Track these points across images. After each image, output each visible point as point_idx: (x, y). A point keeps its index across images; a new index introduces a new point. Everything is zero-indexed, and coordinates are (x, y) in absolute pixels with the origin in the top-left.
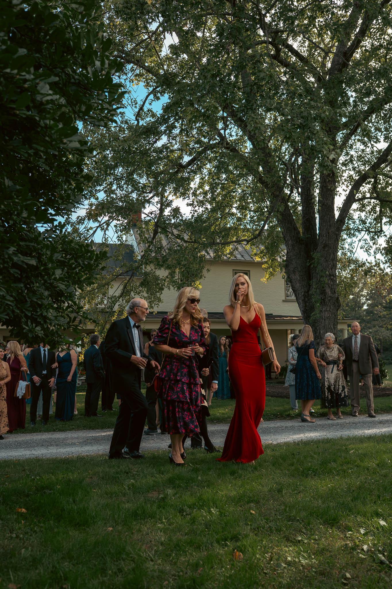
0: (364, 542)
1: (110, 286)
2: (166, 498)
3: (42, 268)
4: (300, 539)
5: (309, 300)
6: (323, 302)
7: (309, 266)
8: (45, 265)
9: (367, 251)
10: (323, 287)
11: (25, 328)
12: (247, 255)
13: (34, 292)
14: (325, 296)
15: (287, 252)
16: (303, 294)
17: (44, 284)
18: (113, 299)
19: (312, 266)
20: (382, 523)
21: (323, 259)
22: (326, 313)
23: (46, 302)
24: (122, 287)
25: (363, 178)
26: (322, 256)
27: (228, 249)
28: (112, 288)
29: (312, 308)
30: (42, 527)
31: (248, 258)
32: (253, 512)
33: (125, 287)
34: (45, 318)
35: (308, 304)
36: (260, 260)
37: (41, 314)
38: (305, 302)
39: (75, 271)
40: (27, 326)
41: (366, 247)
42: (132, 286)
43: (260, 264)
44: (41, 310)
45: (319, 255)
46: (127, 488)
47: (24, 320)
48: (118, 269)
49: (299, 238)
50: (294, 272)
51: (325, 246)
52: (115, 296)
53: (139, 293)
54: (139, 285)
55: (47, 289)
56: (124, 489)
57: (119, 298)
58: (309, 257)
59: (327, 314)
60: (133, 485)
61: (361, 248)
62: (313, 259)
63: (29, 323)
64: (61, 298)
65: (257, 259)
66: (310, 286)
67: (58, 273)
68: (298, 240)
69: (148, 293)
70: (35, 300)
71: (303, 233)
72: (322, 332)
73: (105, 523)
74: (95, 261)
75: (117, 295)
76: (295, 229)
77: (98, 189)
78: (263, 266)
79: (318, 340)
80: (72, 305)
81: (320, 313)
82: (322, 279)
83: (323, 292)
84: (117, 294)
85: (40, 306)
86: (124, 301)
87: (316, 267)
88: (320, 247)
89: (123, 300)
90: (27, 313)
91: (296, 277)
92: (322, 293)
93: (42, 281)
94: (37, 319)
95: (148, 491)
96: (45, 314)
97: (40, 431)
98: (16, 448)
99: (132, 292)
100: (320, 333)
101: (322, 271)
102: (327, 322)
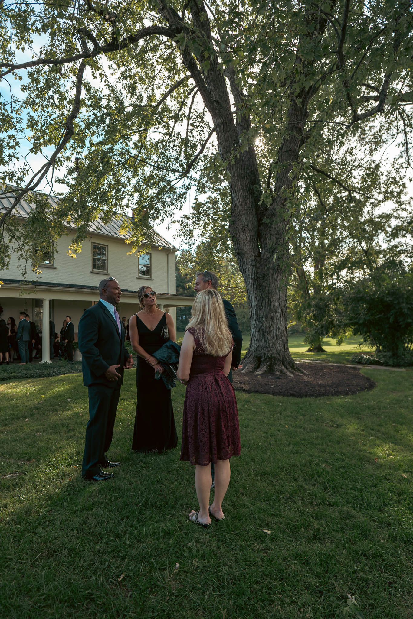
5: (261, 265)
16: (253, 258)
35: (259, 271)
38: (257, 268)
72: (276, 305)
79: (272, 314)
100: (274, 305)
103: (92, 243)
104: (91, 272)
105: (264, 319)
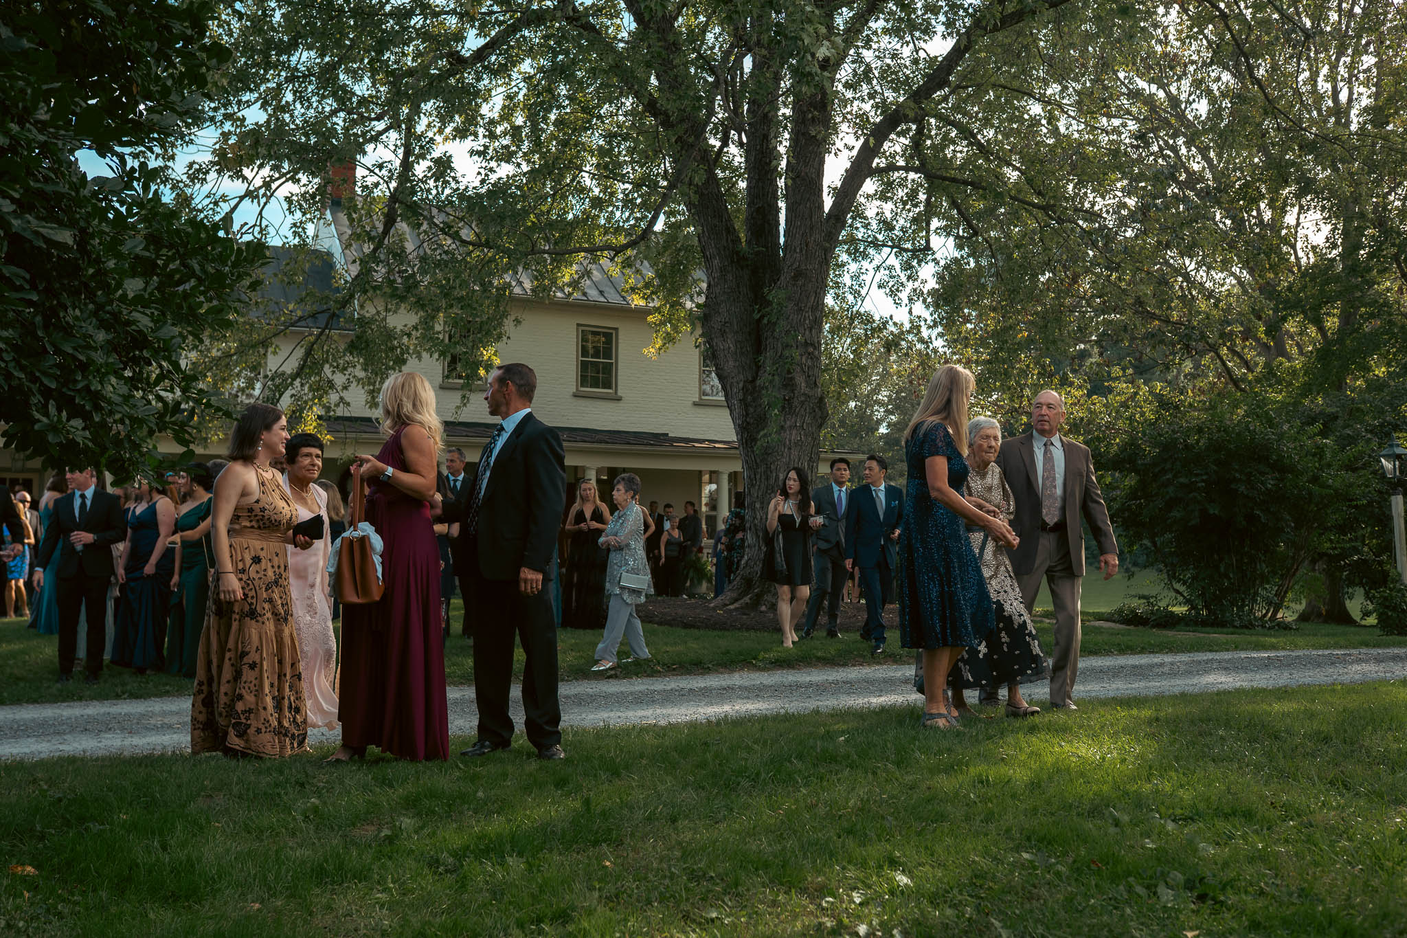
0: (860, 919)
1: (270, 350)
2: (397, 836)
3: (91, 271)
4: (714, 915)
5: (754, 400)
6: (787, 406)
7: (759, 320)
8: (98, 261)
9: (893, 293)
10: (789, 372)
11: (39, 421)
12: (612, 291)
13: (67, 331)
14: (793, 391)
15: (709, 286)
16: (741, 385)
17: (95, 314)
18: (278, 381)
19: (765, 321)
20: (903, 880)
21: (791, 305)
22: (794, 432)
23: (99, 357)
24: (300, 353)
25: (892, 120)
26: (789, 299)
27: (567, 274)
28: (275, 353)
29: (762, 420)
30: (76, 903)
31: (614, 298)
32: (608, 863)
33: (309, 353)
34: (96, 397)
35: (751, 410)
36: (642, 303)
37: (87, 388)
38: (747, 406)
39: (181, 288)
40: (47, 415)
41: (890, 284)
42: (328, 351)
43: (642, 313)
44: (85, 377)
45: (782, 294)
46: (300, 818)
47: (36, 399)
48: (291, 307)
49: (738, 253)
50: (723, 333)
51: (798, 274)
52: (283, 374)
53: (345, 369)
54: (346, 350)
55: (103, 325)
56: (294, 819)
57: (294, 380)
58: (759, 299)
59: (794, 436)
60: (315, 810)
61: (879, 287)
62: (769, 303)
63: (52, 409)
64: (141, 351)
65: (637, 301)
66: (758, 368)
67: (133, 286)
68: (736, 258)
69: (365, 370)
70: (71, 351)
71: (748, 242)
73: (243, 894)
74: (234, 265)
75: (289, 371)
76: (730, 230)
77: (244, 99)
78: (650, 319)
80: (169, 371)
81: (778, 433)
82: (787, 353)
83: (789, 384)
84: (290, 367)
85: (84, 367)
86: (306, 388)
87: (775, 324)
88: (784, 278)
89: (302, 385)
90: (46, 381)
91: (728, 345)
92: (785, 386)
93: (91, 306)
94: (73, 398)
95: (354, 825)
96: (96, 386)
97: (80, 699)
98: (13, 737)
99: (327, 366)
101: (788, 332)
102: (795, 453)
103: (578, 325)
104: (575, 396)
105: (758, 505)
